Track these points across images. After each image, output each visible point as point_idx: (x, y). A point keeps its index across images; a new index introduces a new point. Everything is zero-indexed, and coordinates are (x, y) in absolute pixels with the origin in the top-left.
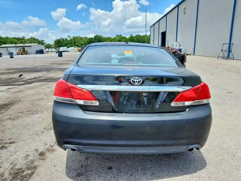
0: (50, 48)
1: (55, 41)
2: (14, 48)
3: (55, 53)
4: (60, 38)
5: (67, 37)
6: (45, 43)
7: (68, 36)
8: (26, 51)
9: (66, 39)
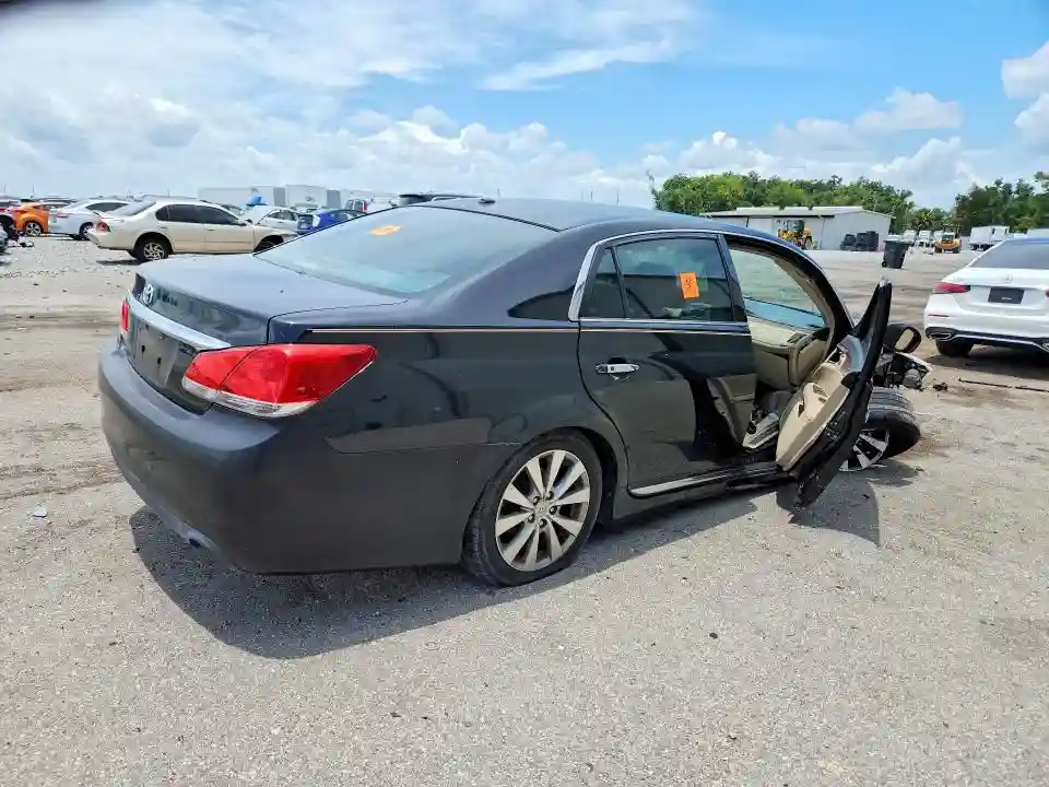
0: (926, 228)
1: (962, 200)
2: (769, 220)
3: (933, 250)
4: (992, 185)
5: (1030, 181)
6: (911, 205)
7: (1040, 176)
8: (804, 236)
9: (1024, 191)
